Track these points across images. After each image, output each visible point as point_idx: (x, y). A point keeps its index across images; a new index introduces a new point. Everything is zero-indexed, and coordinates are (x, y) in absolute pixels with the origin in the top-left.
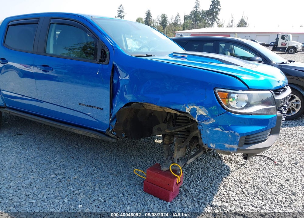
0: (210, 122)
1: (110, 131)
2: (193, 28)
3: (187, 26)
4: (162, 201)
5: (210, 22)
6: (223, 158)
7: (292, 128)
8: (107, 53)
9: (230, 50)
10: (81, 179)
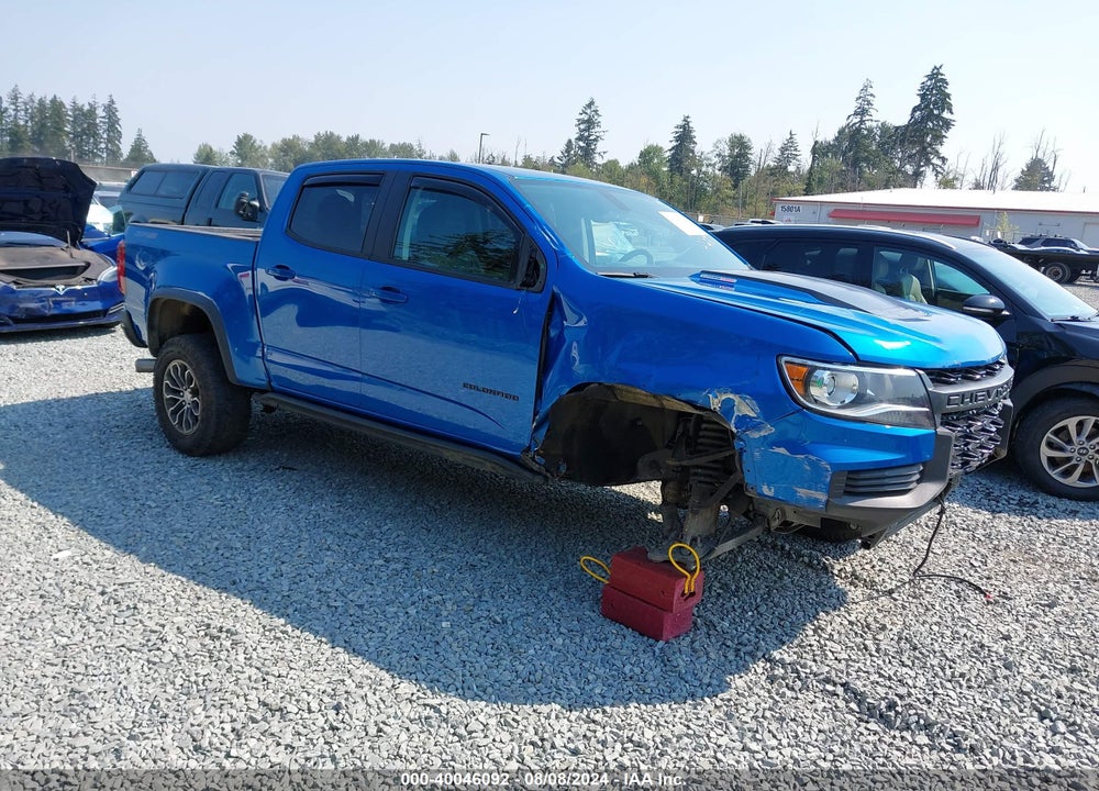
0: (762, 434)
1: (531, 454)
2: (843, 187)
3: (821, 181)
4: (646, 638)
5: (909, 169)
6: (836, 572)
7: (1087, 523)
8: (542, 266)
9: (919, 271)
10: (448, 575)
